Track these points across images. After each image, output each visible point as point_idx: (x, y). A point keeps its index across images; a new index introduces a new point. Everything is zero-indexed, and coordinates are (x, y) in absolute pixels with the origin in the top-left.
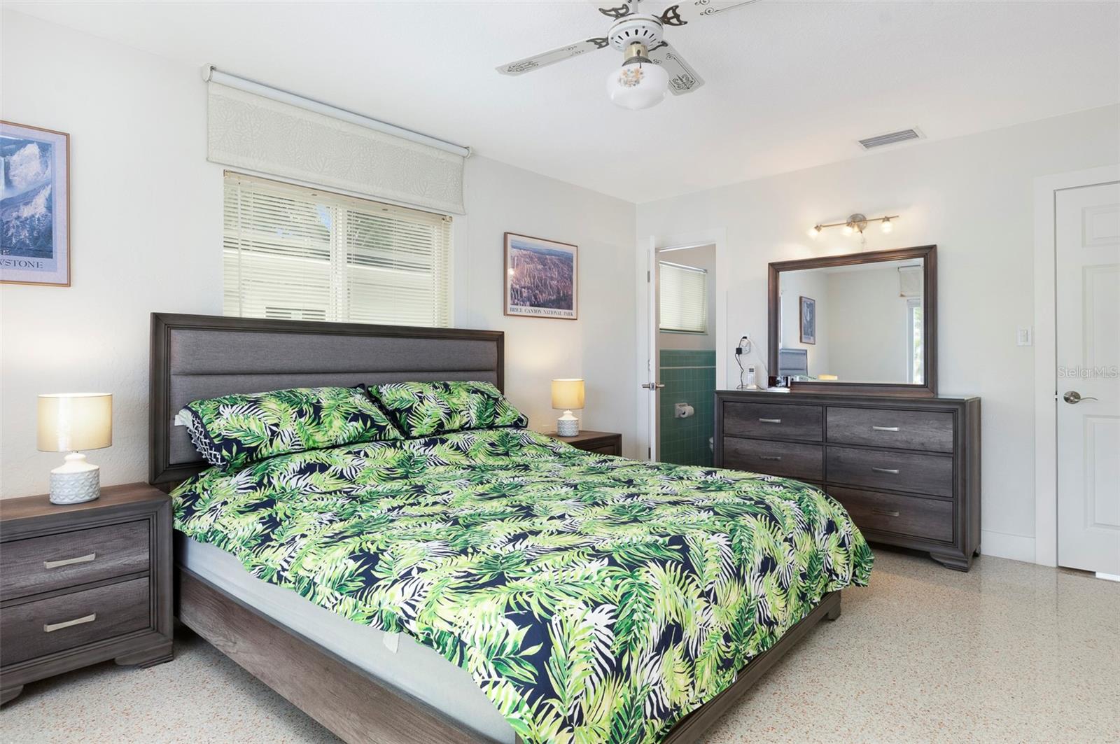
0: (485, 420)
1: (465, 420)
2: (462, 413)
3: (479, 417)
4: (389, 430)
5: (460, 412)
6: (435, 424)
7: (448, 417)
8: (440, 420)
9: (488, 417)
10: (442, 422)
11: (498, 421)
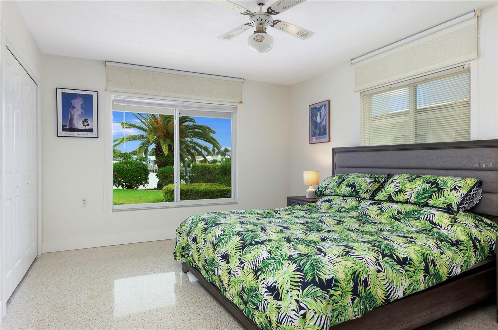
0: (420, 200)
1: (406, 197)
2: (406, 193)
3: (417, 198)
4: (360, 193)
5: (404, 193)
6: (387, 196)
7: (396, 194)
8: (390, 194)
9: (422, 198)
10: (391, 195)
11: (431, 202)
